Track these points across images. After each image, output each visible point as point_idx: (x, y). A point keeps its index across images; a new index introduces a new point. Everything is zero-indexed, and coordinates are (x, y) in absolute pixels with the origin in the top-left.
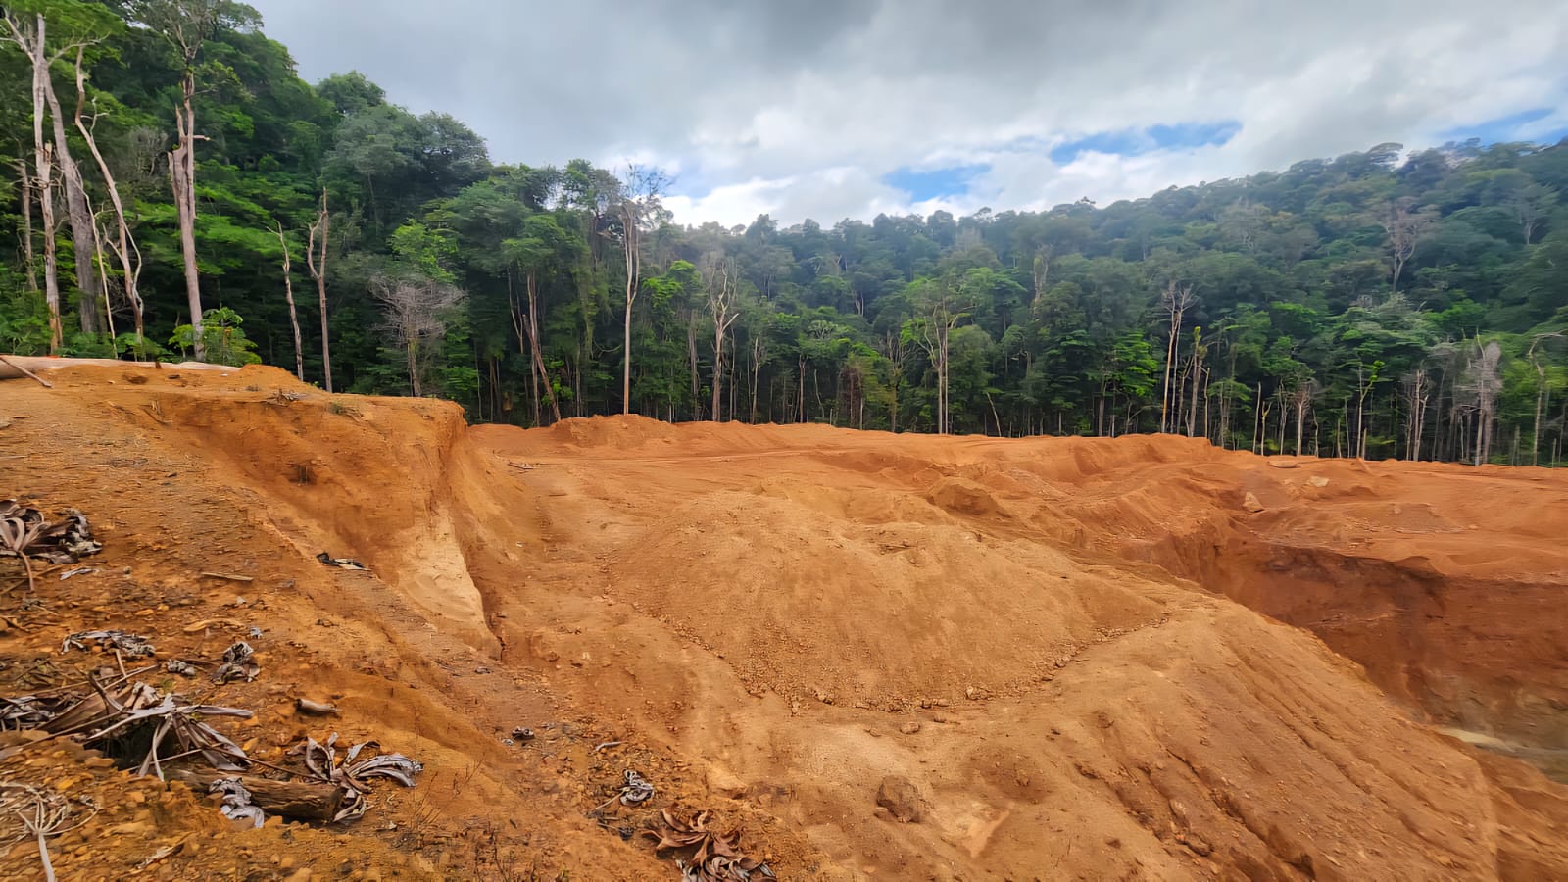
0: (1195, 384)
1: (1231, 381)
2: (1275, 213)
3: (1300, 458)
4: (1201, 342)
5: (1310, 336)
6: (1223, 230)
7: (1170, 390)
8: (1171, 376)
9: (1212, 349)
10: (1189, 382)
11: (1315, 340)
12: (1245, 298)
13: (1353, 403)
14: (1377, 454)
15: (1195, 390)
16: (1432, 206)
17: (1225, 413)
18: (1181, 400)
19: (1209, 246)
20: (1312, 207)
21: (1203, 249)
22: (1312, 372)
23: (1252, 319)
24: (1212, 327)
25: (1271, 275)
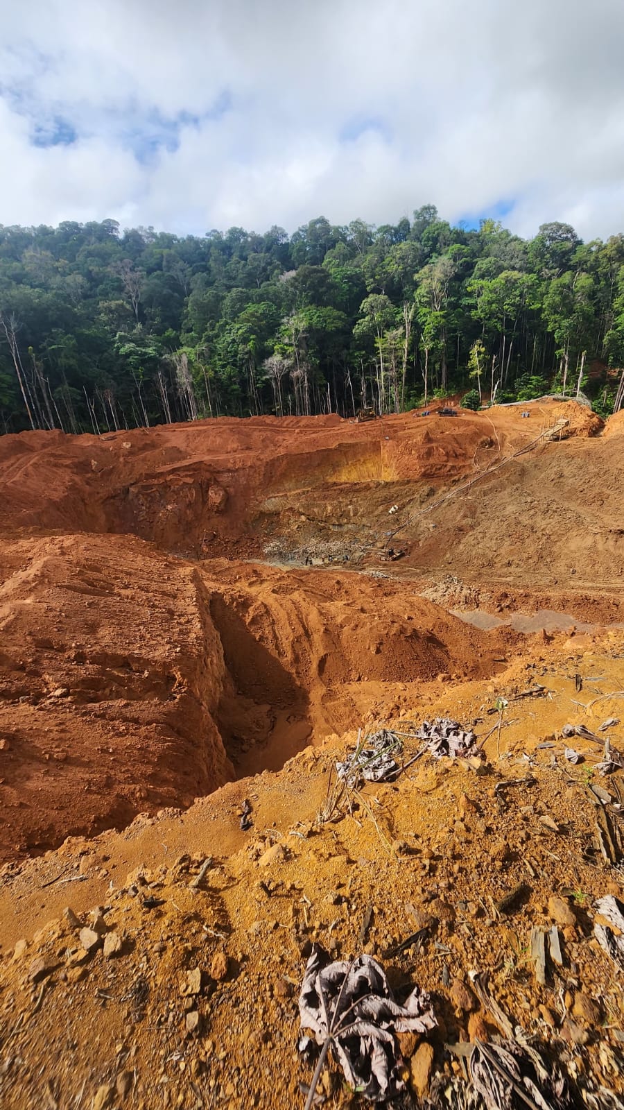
0: (44, 391)
1: (66, 386)
2: (58, 261)
3: (118, 432)
4: (37, 359)
5: (103, 352)
6: (27, 269)
7: (28, 397)
8: (25, 386)
9: (46, 363)
10: (39, 390)
11: (106, 354)
12: (55, 325)
13: (136, 394)
14: (154, 423)
15: (45, 395)
16: (140, 268)
17: (70, 409)
18: (38, 404)
19: (19, 282)
20: (80, 258)
21: (14, 283)
22: (110, 376)
23: (66, 342)
24: (41, 347)
25: (67, 308)
